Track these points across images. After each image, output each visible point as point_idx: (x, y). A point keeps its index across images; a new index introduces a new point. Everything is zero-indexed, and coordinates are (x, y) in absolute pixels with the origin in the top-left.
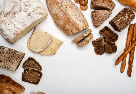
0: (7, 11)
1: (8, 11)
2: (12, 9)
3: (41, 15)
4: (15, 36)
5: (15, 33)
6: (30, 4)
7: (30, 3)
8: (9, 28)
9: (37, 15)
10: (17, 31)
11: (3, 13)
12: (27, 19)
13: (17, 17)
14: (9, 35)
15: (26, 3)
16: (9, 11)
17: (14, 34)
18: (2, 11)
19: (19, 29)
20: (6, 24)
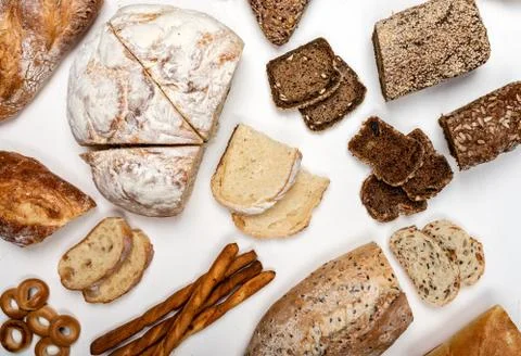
0: (106, 116)
1: (112, 117)
2: (121, 100)
3: (227, 63)
4: (183, 188)
5: (177, 179)
6: (171, 47)
7: (168, 43)
8: (148, 177)
9: (217, 73)
10: (181, 171)
11: (94, 133)
12: (191, 105)
13: (152, 120)
14: (163, 197)
15: (154, 54)
16: (112, 113)
17: (178, 184)
18: (88, 128)
19: (180, 158)
20: (129, 170)
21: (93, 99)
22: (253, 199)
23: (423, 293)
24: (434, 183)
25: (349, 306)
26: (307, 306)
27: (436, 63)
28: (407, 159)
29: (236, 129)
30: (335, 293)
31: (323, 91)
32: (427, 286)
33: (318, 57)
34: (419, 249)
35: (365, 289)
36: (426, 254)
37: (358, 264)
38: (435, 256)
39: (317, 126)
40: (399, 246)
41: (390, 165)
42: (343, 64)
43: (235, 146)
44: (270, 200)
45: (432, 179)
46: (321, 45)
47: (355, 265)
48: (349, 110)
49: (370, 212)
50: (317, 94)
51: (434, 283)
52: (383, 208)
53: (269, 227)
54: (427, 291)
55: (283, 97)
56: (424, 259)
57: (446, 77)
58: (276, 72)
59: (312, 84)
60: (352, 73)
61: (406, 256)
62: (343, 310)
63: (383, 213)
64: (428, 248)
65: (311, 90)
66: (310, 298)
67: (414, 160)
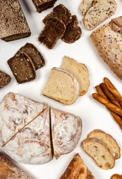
0: (39, 148)
1: (39, 145)
2: (32, 142)
3: (16, 98)
4: (68, 115)
5: (64, 118)
6: (10, 121)
7: (8, 122)
8: (64, 130)
9: (20, 102)
10: (61, 116)
11: (46, 153)
12: (33, 112)
13: (39, 129)
14: (73, 124)
15: (13, 128)
16: (37, 145)
17: (66, 117)
18: (44, 156)
19: (55, 117)
20: (61, 138)
21: (32, 153)
22: (73, 87)
23: (112, 14)
24: (64, 12)
25: (118, 43)
26: (119, 62)
27: (14, 12)
28: (55, 23)
29: (45, 95)
30: (112, 50)
31: (28, 60)
32: (108, 12)
33: (15, 63)
34: (93, 17)
35: (110, 37)
36: (95, 13)
37: (99, 41)
38: (95, 9)
39: (43, 63)
40: (91, 25)
41: (57, 31)
42: (18, 53)
43: (52, 95)
44: (73, 80)
45: (62, 13)
46: (10, 62)
47: (100, 42)
48: (36, 49)
49: (77, 39)
50: (29, 62)
51: (107, 9)
52: (75, 33)
53: (85, 80)
54: (111, 12)
55: (31, 76)
56: (97, 14)
57: (20, 9)
58: (21, 80)
59: (26, 64)
60: (21, 49)
61: (96, 22)
62: (120, 46)
63: (78, 33)
64: (92, 13)
65: (28, 65)
66: (115, 61)
67: (55, 20)
